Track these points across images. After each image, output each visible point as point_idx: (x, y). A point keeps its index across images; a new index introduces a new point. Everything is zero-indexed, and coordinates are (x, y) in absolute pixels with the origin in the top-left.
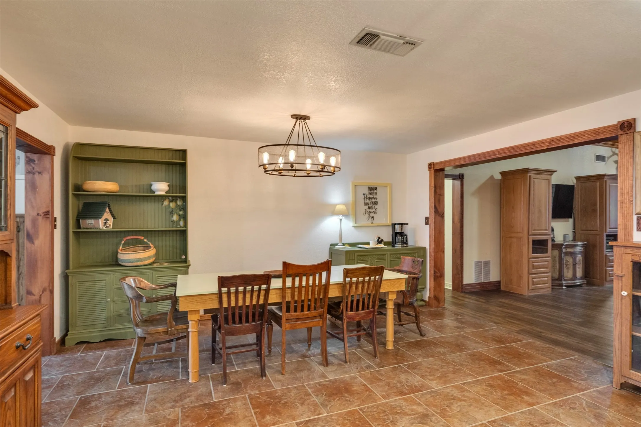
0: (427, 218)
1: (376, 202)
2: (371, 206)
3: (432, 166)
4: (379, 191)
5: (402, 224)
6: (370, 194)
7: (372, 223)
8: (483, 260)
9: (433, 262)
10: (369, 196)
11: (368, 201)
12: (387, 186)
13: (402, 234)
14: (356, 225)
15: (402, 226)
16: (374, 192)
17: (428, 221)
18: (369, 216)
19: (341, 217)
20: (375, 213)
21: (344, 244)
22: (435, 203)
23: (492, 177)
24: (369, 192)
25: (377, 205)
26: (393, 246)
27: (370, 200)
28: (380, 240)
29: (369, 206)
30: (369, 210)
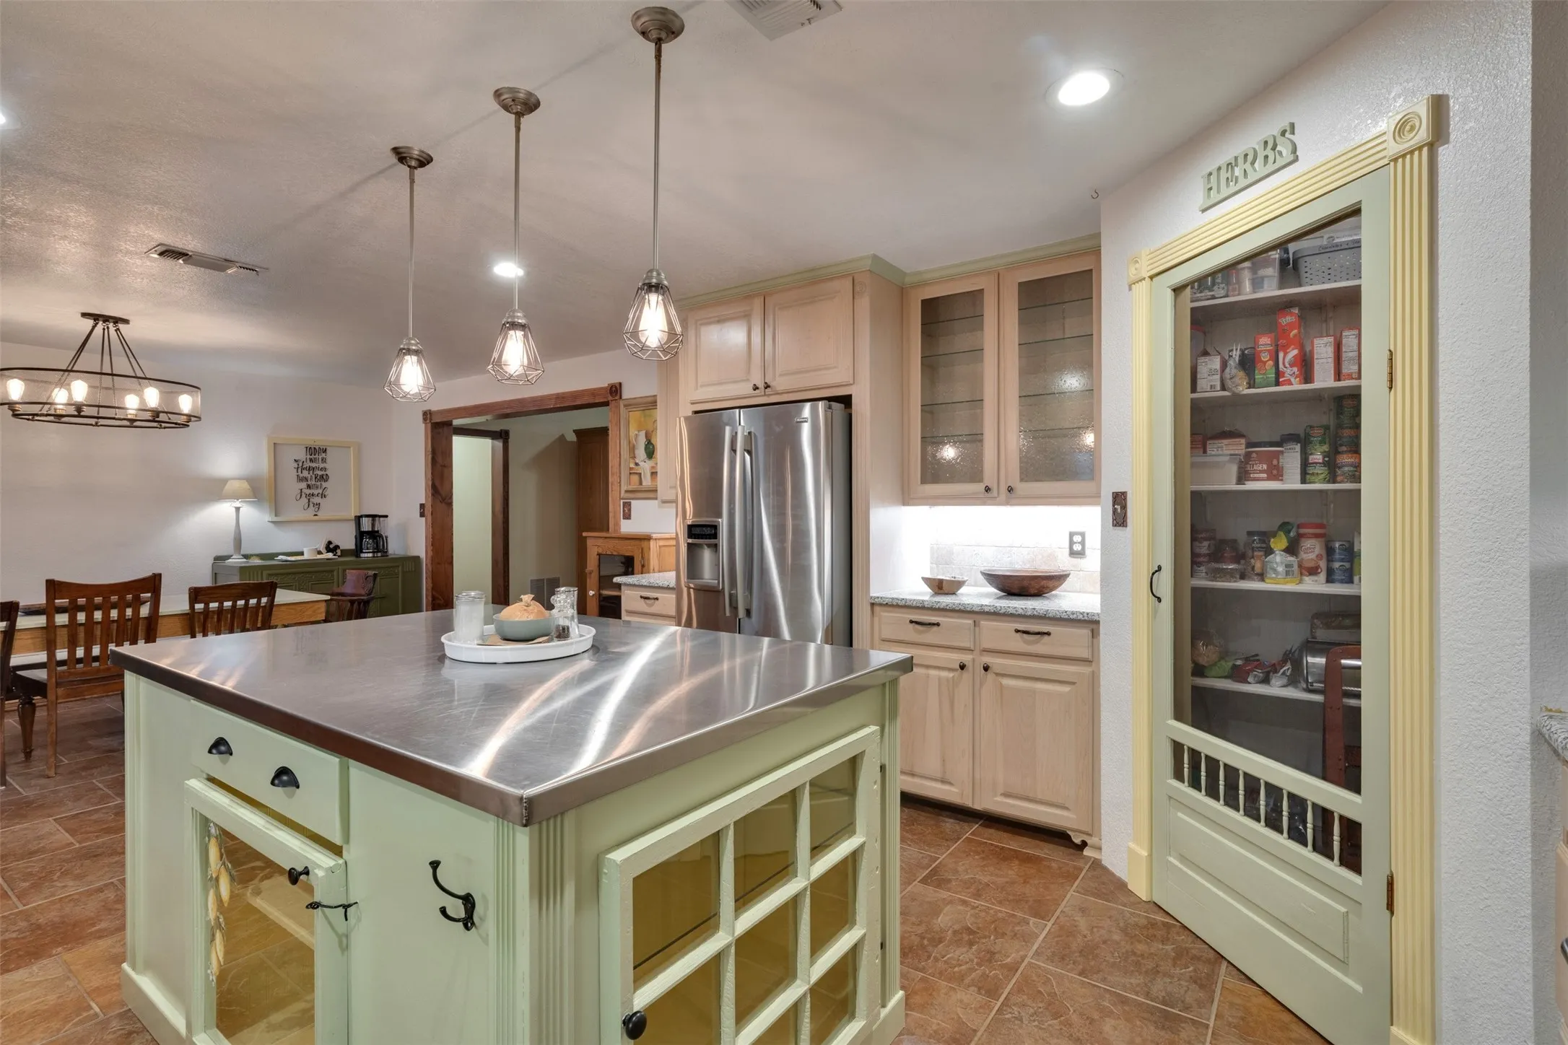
0: (422, 506)
1: (325, 477)
2: (313, 482)
3: (429, 416)
4: (330, 456)
5: (374, 517)
6: (311, 460)
7: (316, 515)
8: (545, 577)
9: (430, 580)
10: (308, 464)
11: (305, 474)
12: (350, 447)
13: (374, 535)
14: (276, 519)
15: (373, 520)
16: (320, 457)
17: (424, 510)
18: (309, 501)
19: (237, 504)
20: (323, 496)
21: (246, 557)
22: (433, 480)
23: (562, 438)
24: (309, 457)
25: (326, 481)
26: (358, 556)
27: (311, 472)
28: (331, 546)
29: (309, 483)
30: (308, 492)
